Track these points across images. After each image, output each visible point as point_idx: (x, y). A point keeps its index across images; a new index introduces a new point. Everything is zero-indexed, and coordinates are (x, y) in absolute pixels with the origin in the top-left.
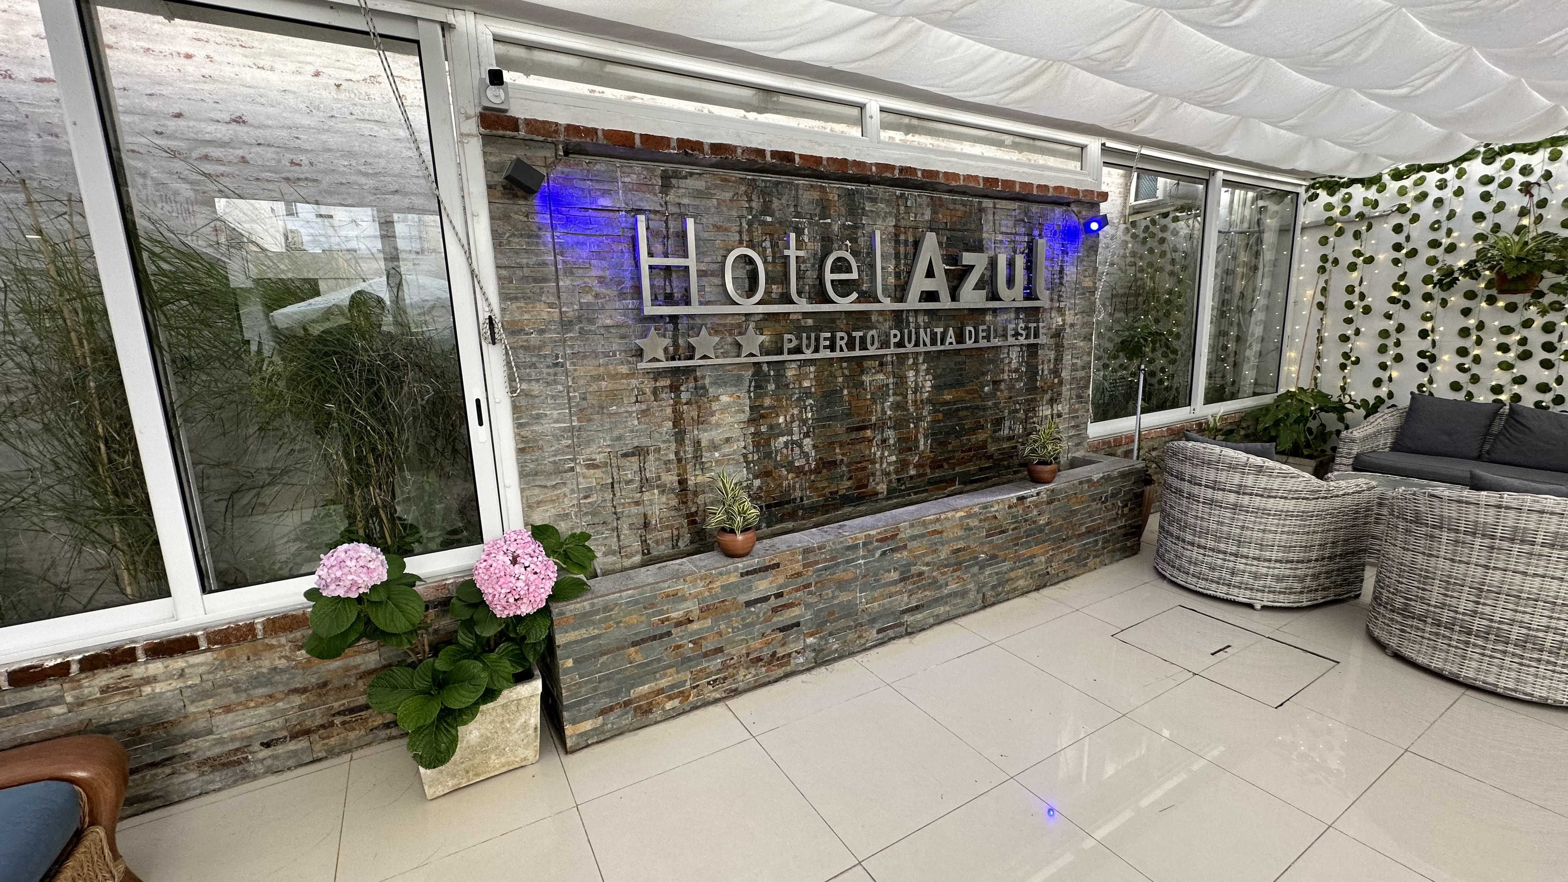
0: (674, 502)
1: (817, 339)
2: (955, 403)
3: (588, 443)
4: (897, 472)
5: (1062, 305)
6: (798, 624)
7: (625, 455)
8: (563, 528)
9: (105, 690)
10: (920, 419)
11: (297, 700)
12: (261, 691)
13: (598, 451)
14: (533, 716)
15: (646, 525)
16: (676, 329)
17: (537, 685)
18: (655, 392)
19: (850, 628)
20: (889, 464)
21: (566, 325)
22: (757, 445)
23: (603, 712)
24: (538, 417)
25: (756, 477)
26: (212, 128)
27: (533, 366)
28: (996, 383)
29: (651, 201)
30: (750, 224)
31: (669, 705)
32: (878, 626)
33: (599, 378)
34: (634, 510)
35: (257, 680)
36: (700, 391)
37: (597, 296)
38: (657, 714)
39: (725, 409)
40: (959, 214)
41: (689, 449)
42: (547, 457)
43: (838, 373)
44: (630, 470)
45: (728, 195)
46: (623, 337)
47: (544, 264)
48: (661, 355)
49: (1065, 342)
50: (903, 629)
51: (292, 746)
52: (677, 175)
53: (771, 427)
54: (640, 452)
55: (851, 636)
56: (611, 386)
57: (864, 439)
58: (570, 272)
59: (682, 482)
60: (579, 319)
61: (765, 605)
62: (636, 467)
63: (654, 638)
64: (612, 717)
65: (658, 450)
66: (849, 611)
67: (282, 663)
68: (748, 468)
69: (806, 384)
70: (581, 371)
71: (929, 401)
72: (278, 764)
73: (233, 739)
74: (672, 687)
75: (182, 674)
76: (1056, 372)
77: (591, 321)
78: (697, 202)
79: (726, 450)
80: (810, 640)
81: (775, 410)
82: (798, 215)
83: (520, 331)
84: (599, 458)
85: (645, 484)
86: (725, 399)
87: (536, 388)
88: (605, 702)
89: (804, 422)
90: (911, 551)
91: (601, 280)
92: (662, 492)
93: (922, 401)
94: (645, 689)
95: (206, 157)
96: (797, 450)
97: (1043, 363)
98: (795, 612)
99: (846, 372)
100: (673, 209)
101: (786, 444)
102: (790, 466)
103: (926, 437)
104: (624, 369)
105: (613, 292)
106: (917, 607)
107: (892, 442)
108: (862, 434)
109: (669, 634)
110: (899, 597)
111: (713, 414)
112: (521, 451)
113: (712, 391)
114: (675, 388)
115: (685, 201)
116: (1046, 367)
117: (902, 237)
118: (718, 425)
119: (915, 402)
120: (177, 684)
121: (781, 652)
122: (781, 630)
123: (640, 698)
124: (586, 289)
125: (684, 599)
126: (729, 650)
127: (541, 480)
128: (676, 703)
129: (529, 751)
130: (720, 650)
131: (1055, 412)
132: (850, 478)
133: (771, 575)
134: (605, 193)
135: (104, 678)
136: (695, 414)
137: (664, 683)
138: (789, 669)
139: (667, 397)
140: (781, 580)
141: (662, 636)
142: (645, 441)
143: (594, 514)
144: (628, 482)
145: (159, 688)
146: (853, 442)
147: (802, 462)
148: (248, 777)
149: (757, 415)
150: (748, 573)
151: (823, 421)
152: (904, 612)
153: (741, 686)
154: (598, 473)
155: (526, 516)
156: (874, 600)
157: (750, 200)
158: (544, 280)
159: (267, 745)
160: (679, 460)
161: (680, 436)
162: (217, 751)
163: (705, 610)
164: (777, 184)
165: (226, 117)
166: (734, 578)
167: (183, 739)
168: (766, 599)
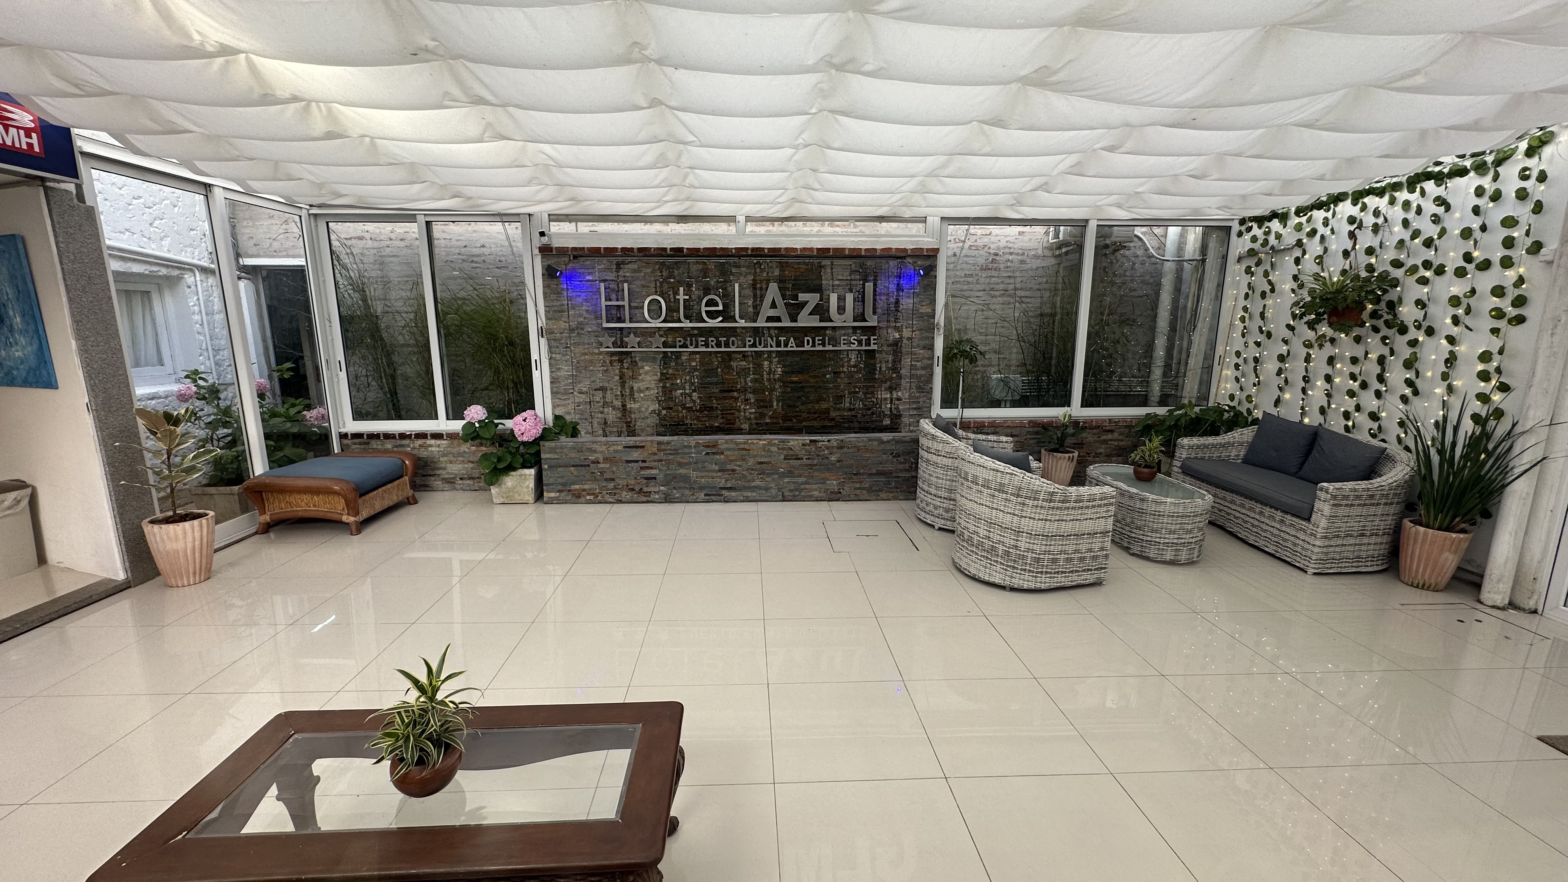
0: (620, 415)
1: (697, 342)
2: (800, 383)
3: (580, 382)
4: (756, 419)
5: (898, 325)
6: (655, 478)
7: (596, 390)
8: (568, 418)
9: (420, 446)
10: (772, 390)
11: (471, 465)
12: (461, 459)
13: (584, 386)
14: (531, 484)
15: (606, 423)
16: (622, 333)
17: (532, 472)
18: (611, 362)
19: (687, 488)
20: (751, 413)
21: (572, 330)
22: (664, 394)
23: (559, 491)
24: (559, 369)
25: (664, 409)
26: (474, 250)
27: (557, 347)
28: (836, 373)
29: (611, 276)
30: (661, 283)
31: (588, 497)
32: (705, 492)
33: (585, 354)
34: (600, 415)
35: (460, 454)
36: (634, 363)
37: (585, 318)
38: (583, 500)
39: (647, 373)
40: (802, 270)
41: (628, 390)
42: (562, 386)
43: (714, 360)
44: (599, 396)
45: (649, 270)
46: (596, 336)
47: (563, 305)
48: (610, 345)
49: (904, 350)
50: (722, 498)
51: (468, 482)
52: (623, 263)
53: (672, 384)
54: (603, 389)
55: (687, 492)
56: (590, 358)
57: (732, 397)
58: (573, 308)
59: (624, 406)
60: (577, 328)
61: (637, 464)
62: (601, 396)
63: (582, 466)
64: (563, 494)
65: (612, 389)
66: (686, 479)
67: (467, 450)
68: (659, 404)
69: (694, 364)
70: (577, 350)
71: (779, 380)
72: (464, 487)
73: (452, 473)
74: (590, 490)
75: (439, 446)
76: (895, 369)
77: (582, 329)
78: (633, 275)
79: (647, 393)
80: (662, 488)
81: (675, 377)
82: (690, 277)
83: (553, 333)
84: (584, 389)
85: (605, 404)
86: (647, 368)
87: (558, 357)
88: (560, 487)
89: (692, 384)
90: (727, 456)
91: (587, 311)
92: (614, 409)
93: (775, 380)
94: (577, 487)
95: (472, 261)
96: (688, 399)
97: (881, 362)
98: (654, 472)
99: (720, 359)
100: (621, 279)
101: (682, 394)
102: (684, 407)
103: (778, 401)
104: (596, 351)
105: (592, 317)
106: (731, 488)
107: (753, 401)
108: (731, 394)
109: (589, 466)
110: (719, 480)
111: (640, 375)
112: (551, 382)
113: (640, 364)
114: (621, 361)
115: (628, 274)
116: (884, 366)
117: (758, 286)
118: (642, 381)
119: (769, 380)
120: (438, 449)
121: (645, 489)
122: (646, 479)
123: (576, 490)
124: (580, 315)
125: (595, 452)
126: (617, 480)
127: (559, 396)
128: (592, 497)
129: (530, 498)
130: (613, 480)
131: (895, 396)
132: (723, 418)
133: (640, 451)
134: (589, 274)
135: (420, 442)
136: (631, 374)
137: (586, 487)
138: (649, 499)
139: (617, 366)
140: (646, 454)
141: (585, 466)
142: (606, 385)
143: (581, 414)
144: (598, 402)
145: (433, 449)
146: (725, 398)
147: (691, 405)
148: (455, 489)
149: (664, 377)
150: (627, 447)
151: (703, 386)
152: (721, 488)
153: (624, 500)
154: (584, 396)
155: (553, 411)
156: (703, 477)
157: (661, 272)
158: (563, 311)
159: (461, 479)
160: (622, 395)
161: (623, 384)
162: (446, 476)
163: (606, 460)
164: (676, 263)
165: (479, 245)
166: (620, 448)
167: (439, 469)
168: (637, 461)
